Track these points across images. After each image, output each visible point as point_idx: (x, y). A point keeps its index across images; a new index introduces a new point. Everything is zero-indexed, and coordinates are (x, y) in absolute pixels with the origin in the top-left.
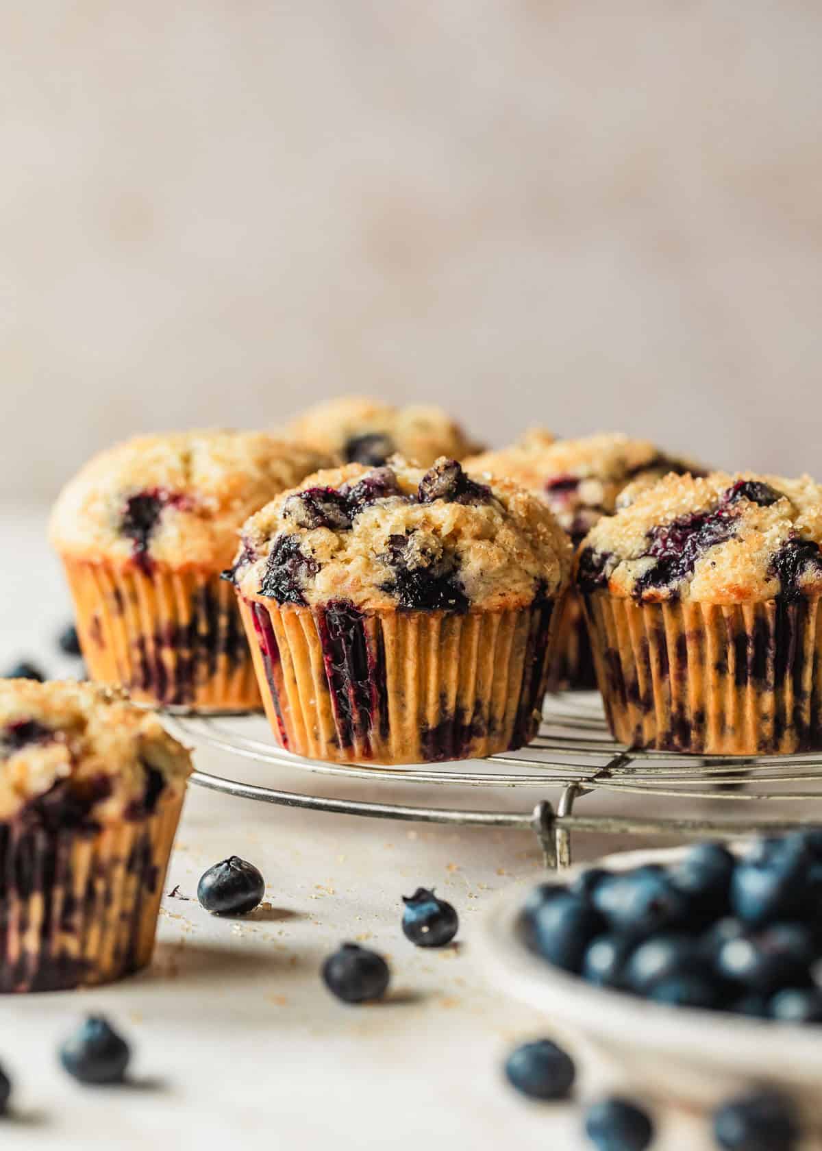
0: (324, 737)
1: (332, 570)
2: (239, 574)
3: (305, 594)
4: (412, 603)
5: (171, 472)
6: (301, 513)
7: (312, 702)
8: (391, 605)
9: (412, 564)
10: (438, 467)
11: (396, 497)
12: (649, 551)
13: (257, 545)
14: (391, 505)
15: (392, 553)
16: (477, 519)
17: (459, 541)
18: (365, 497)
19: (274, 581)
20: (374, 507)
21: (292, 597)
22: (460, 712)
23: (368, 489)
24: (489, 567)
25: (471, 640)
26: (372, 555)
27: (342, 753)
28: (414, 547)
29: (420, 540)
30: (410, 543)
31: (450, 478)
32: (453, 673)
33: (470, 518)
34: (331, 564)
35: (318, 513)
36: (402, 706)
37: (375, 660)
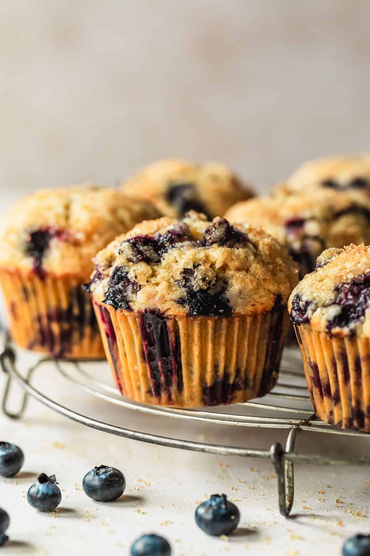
0: (143, 389)
1: (147, 289)
2: (92, 287)
3: (131, 304)
4: (197, 312)
5: (57, 216)
6: (129, 252)
7: (136, 368)
8: (183, 313)
9: (197, 287)
10: (215, 224)
11: (188, 242)
12: (336, 301)
13: (103, 270)
14: (185, 247)
15: (184, 280)
16: (238, 256)
17: (227, 272)
18: (169, 241)
19: (112, 295)
20: (175, 249)
21: (123, 306)
22: (226, 375)
23: (171, 236)
24: (244, 288)
25: (233, 332)
26: (172, 280)
27: (154, 399)
28: (198, 276)
29: (202, 272)
30: (195, 274)
31: (222, 230)
32: (222, 353)
33: (233, 257)
34: (147, 286)
35: (140, 252)
36: (191, 372)
37: (174, 345)
